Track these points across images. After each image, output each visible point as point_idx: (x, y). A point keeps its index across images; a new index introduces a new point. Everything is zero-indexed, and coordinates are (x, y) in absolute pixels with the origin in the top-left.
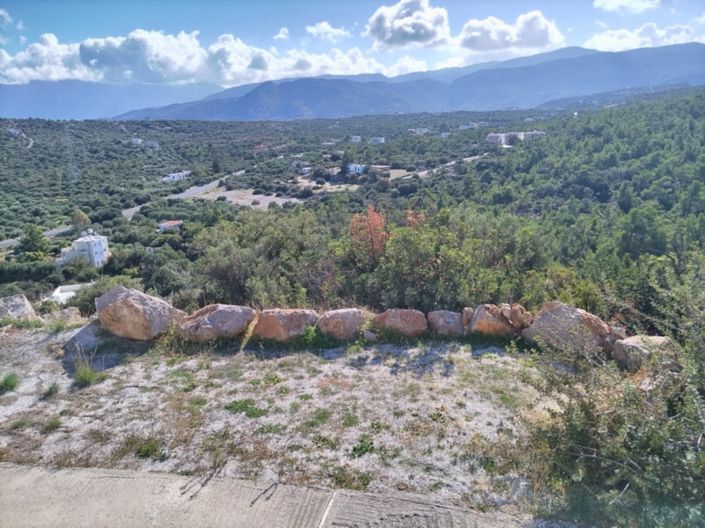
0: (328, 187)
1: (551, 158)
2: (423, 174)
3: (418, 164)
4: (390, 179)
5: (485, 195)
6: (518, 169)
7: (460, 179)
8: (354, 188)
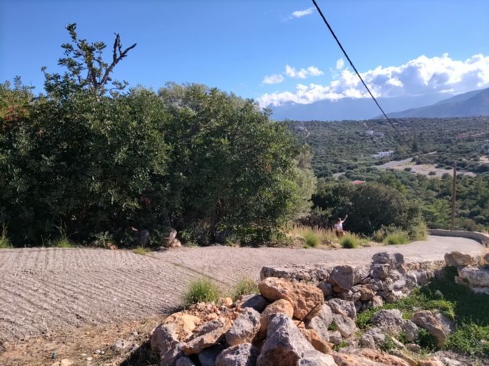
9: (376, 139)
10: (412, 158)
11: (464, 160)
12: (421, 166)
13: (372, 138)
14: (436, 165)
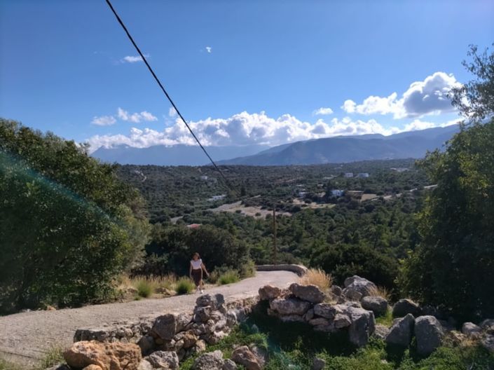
0: (314, 205)
2: (387, 198)
4: (361, 200)
8: (331, 206)
9: (210, 184)
10: (240, 202)
11: (282, 202)
12: (249, 208)
13: (206, 183)
14: (261, 207)
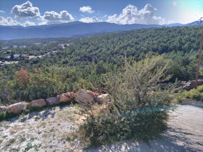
0: (6, 62)
1: (76, 51)
2: (40, 57)
3: (38, 54)
4: (29, 59)
5: (60, 62)
6: (68, 54)
7: (52, 58)
8: (17, 62)
